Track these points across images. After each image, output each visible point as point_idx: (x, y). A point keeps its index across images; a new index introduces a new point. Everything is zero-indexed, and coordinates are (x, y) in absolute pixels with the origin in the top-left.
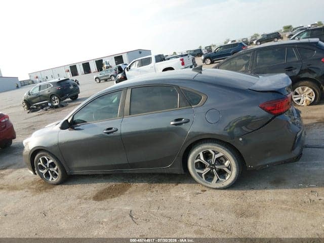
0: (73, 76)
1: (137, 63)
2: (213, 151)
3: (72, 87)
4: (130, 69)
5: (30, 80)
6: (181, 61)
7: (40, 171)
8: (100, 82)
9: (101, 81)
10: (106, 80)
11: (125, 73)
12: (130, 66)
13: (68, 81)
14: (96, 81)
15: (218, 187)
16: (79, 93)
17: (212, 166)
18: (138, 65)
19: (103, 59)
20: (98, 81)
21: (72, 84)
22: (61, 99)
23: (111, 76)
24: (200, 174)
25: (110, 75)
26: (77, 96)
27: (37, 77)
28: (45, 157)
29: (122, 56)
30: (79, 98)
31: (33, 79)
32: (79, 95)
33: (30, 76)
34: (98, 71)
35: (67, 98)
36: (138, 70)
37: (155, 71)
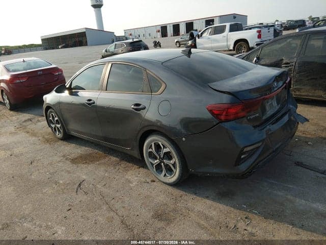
0: (162, 37)
1: (210, 31)
2: (162, 144)
4: (201, 36)
5: (124, 36)
6: (258, 34)
7: (51, 125)
8: (179, 47)
9: (181, 46)
11: (195, 40)
12: (202, 34)
13: (141, 42)
14: (176, 44)
15: (165, 181)
17: (162, 160)
18: (210, 33)
19: (194, 22)
20: (178, 45)
24: (152, 164)
27: (131, 35)
28: (53, 114)
29: (213, 19)
31: (127, 35)
33: (125, 33)
36: (209, 38)
37: (227, 41)
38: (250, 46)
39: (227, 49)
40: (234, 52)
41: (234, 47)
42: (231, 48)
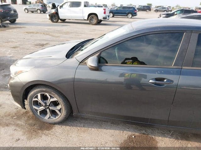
3: (12, 12)
4: (62, 7)
6: (104, 11)
7: (34, 107)
9: (29, 12)
10: (33, 12)
11: (57, 10)
12: (62, 5)
14: (25, 11)
16: (17, 18)
18: (69, 6)
20: (27, 12)
21: (13, 10)
22: (3, 20)
23: (38, 10)
25: (37, 8)
26: (15, 20)
28: (48, 95)
30: (16, 22)
32: (17, 19)
34: (23, 4)
35: (8, 20)
36: (69, 10)
37: (83, 14)
38: (99, 19)
39: (83, 19)
40: (88, 22)
41: (88, 18)
42: (86, 18)
